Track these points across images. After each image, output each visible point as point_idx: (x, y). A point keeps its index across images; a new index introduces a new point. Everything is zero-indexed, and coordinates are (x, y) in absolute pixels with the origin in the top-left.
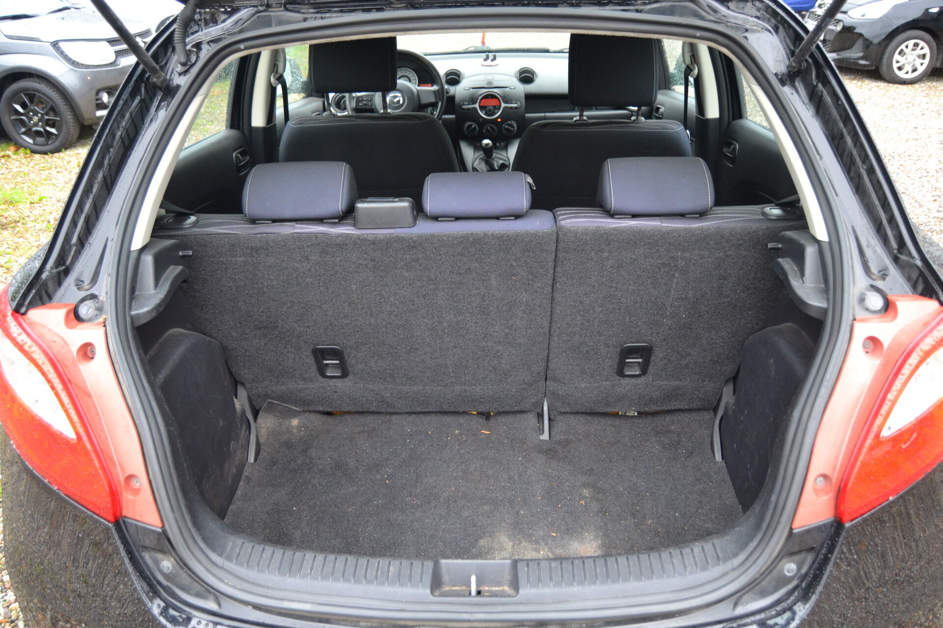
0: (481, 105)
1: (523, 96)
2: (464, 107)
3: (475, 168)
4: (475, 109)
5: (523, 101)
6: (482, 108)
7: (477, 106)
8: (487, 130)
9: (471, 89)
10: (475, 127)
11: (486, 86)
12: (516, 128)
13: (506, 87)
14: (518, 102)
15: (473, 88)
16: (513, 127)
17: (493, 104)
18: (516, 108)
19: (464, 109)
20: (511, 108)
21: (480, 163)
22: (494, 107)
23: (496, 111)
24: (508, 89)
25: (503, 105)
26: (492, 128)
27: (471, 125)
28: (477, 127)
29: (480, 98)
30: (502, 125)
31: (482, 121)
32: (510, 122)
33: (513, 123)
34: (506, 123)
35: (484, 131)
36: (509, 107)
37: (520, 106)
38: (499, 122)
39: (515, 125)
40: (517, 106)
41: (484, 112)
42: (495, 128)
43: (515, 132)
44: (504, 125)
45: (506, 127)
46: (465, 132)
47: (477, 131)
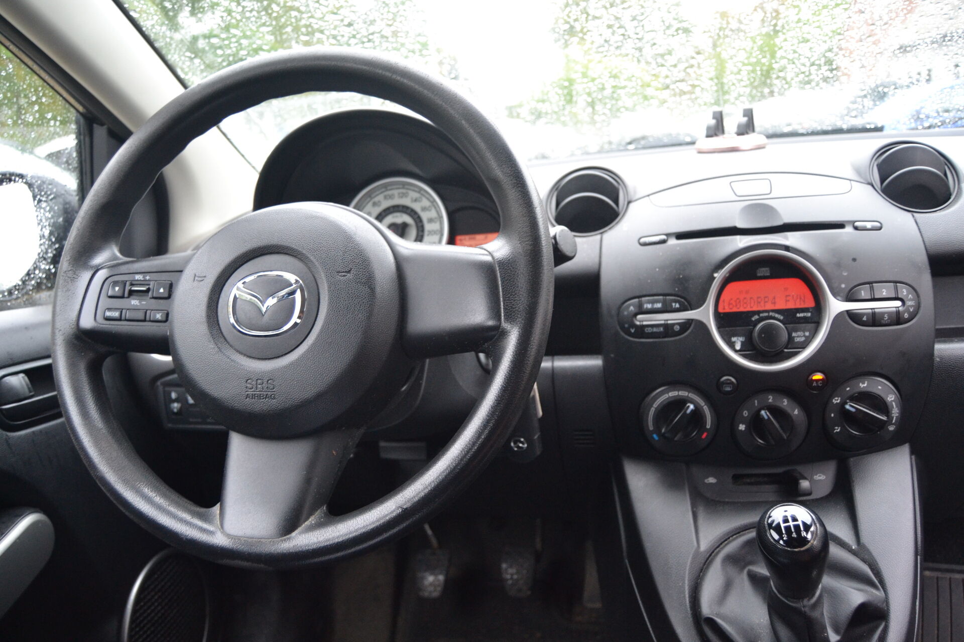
0: (724, 308)
1: (923, 259)
2: (643, 320)
3: (711, 622)
4: (702, 327)
5: (926, 281)
6: (726, 321)
7: (706, 314)
8: (756, 422)
9: (673, 242)
10: (697, 412)
11: (741, 225)
12: (895, 412)
13: (840, 226)
14: (904, 292)
15: (680, 236)
16: (883, 407)
17: (781, 305)
18: (897, 319)
19: (641, 331)
20: (875, 319)
21: (728, 586)
22: (790, 317)
23: (799, 336)
24: (849, 229)
25: (836, 306)
26: (776, 411)
27: (680, 403)
28: (706, 410)
29: (719, 276)
30: (831, 397)
31: (732, 383)
32: (866, 382)
33: (880, 387)
34: (848, 389)
35: (742, 427)
36: (865, 317)
37: (910, 308)
38: (815, 384)
39: (892, 398)
40: (898, 307)
41: (742, 342)
42: (796, 412)
43: (891, 428)
44: (837, 398)
45: (847, 407)
46: (653, 432)
47: (708, 426)
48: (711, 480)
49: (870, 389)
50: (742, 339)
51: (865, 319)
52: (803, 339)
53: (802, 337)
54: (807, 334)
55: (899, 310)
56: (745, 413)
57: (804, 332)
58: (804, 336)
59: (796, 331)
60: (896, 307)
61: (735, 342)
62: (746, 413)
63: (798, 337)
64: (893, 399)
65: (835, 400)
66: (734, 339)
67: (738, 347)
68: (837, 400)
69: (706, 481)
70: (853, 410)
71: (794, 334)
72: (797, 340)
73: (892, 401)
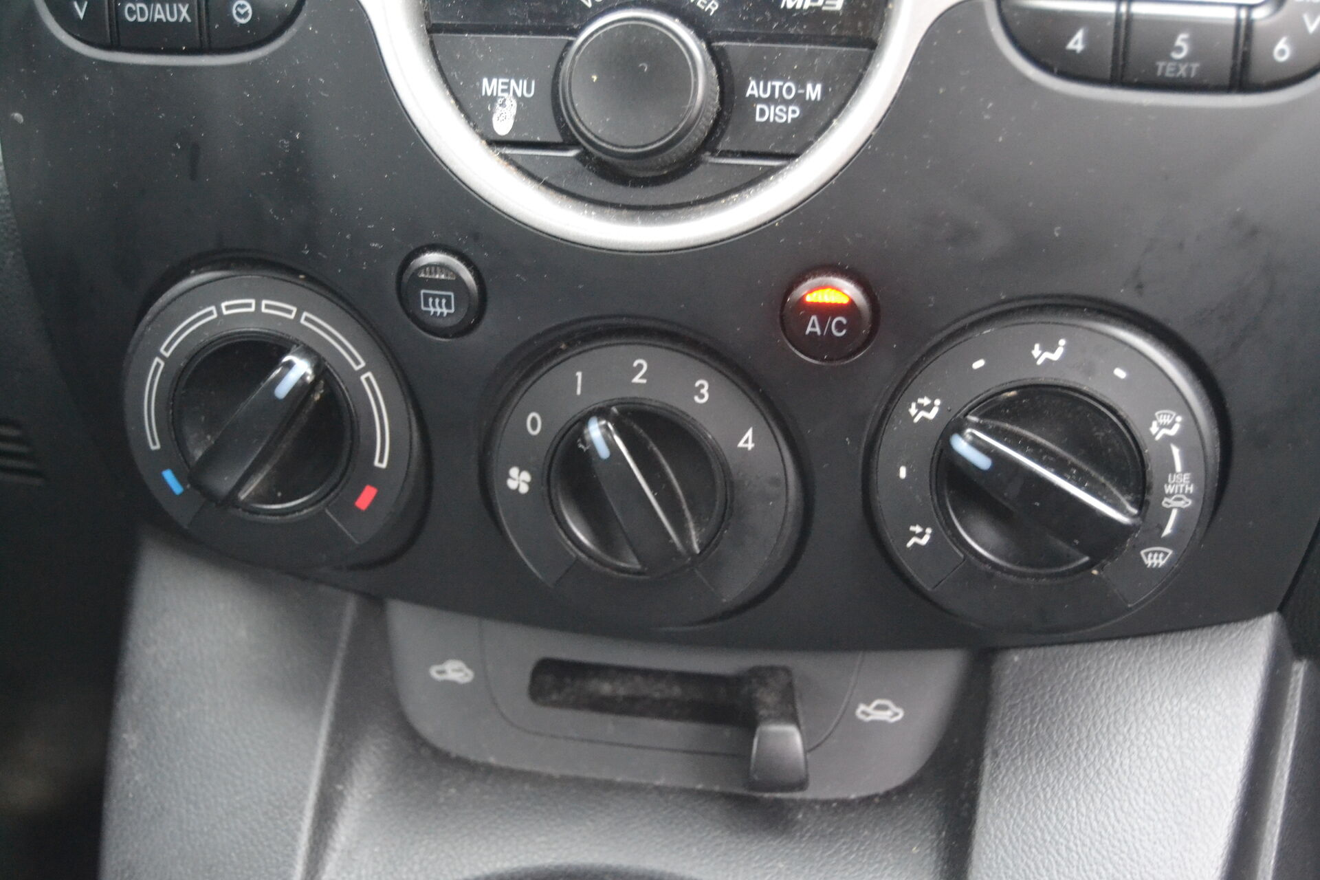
8: (568, 466)
10: (329, 393)
12: (1180, 491)
16: (1121, 459)
18: (1235, 61)
20: (1124, 51)
22: (749, 4)
23: (773, 100)
27: (259, 351)
28: (370, 382)
30: (900, 391)
31: (457, 284)
32: (1062, 342)
33: (1120, 373)
34: (978, 364)
35: (519, 480)
36: (1079, 35)
37: (1306, 18)
38: (813, 326)
39: (1170, 426)
40: (1251, 7)
41: (521, 100)
42: (747, 441)
43: (1155, 558)
44: (926, 401)
45: (961, 445)
46: (161, 461)
47: (381, 462)
48: (456, 672)
49: (1074, 378)
50: (521, 88)
51: (1077, 43)
52: (792, 113)
53: (787, 103)
54: (814, 92)
55: (1250, 23)
56: (534, 422)
57: (801, 84)
58: (800, 99)
59: (766, 75)
60: (1240, 6)
61: (493, 99)
62: (534, 424)
63: (771, 101)
64: (1173, 432)
65: (920, 407)
66: (489, 86)
67: (503, 124)
68: (929, 408)
69: (434, 672)
70: (983, 462)
71: (754, 89)
72: (769, 114)
73: (1167, 439)
